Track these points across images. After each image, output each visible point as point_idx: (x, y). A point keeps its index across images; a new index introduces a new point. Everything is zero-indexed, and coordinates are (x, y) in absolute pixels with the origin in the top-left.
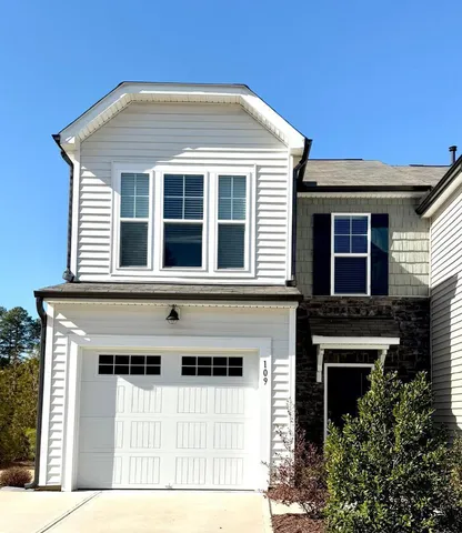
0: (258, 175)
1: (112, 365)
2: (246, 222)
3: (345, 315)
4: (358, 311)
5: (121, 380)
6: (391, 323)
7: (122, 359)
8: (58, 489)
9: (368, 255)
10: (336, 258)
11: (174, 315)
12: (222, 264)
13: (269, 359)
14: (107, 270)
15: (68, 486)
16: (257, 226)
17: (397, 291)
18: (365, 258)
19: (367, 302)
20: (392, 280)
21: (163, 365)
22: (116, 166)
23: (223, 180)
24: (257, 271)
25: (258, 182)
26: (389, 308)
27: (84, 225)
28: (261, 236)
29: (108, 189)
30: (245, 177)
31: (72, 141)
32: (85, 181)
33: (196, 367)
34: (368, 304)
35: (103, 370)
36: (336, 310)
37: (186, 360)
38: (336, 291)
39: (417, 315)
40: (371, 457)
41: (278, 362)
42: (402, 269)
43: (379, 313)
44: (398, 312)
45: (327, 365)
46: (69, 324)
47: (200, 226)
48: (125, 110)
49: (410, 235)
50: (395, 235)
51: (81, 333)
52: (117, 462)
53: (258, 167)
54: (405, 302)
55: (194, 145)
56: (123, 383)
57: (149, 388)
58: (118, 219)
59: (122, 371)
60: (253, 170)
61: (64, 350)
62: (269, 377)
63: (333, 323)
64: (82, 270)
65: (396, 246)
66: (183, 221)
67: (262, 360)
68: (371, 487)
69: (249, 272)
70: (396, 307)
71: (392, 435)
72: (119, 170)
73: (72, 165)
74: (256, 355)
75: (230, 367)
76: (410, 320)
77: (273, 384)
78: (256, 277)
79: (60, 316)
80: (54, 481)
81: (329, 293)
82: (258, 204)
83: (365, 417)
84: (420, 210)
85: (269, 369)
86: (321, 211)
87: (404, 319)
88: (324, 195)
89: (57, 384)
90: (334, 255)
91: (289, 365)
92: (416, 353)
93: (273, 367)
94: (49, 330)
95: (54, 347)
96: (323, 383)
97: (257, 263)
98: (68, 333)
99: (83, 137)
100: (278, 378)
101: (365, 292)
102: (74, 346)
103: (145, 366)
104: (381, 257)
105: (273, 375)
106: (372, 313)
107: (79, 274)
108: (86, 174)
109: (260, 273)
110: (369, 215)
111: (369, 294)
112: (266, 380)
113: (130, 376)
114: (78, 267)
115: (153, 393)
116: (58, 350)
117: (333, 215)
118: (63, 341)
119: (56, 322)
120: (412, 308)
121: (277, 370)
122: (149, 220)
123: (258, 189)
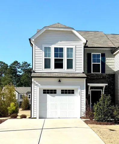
0: (76, 48)
1: (46, 92)
2: (73, 58)
3: (95, 78)
4: (98, 77)
5: (48, 95)
6: (106, 80)
7: (48, 90)
8: (36, 118)
9: (100, 63)
10: (93, 64)
11: (60, 81)
12: (68, 68)
13: (80, 90)
14: (41, 69)
15: (38, 117)
16: (76, 59)
17: (107, 72)
18: (100, 64)
19: (100, 75)
20: (106, 69)
21: (57, 92)
22: (43, 45)
23: (68, 49)
24: (76, 69)
25: (76, 49)
26: (105, 76)
27: (36, 59)
28: (77, 62)
29: (41, 51)
30: (73, 48)
31: (33, 40)
32: (36, 49)
33: (64, 92)
34: (101, 75)
35: (44, 93)
36: (93, 77)
37: (62, 90)
38: (93, 72)
39: (112, 78)
40: (101, 108)
41: (82, 91)
42: (108, 67)
43: (103, 77)
44: (107, 77)
45: (91, 90)
46: (37, 83)
47: (63, 59)
48: (45, 32)
49: (110, 59)
50: (107, 59)
51: (39, 85)
52: (48, 112)
53: (76, 46)
54: (109, 75)
55: (61, 41)
56: (48, 96)
57: (54, 96)
58: (44, 58)
59: (48, 93)
60: (75, 46)
61: (36, 88)
62: (80, 94)
63: (92, 80)
64: (36, 69)
65: (107, 61)
66: (59, 58)
67: (78, 90)
68: (101, 112)
69: (74, 70)
70: (107, 76)
71: (105, 105)
72: (44, 46)
73: (33, 45)
74: (77, 89)
75: (72, 92)
76: (110, 79)
77: (81, 95)
78: (76, 71)
79: (35, 81)
80: (35, 117)
81: (91, 72)
82: (76, 54)
83: (100, 102)
84: (112, 53)
85: (80, 92)
86: (89, 52)
87: (109, 79)
88: (89, 49)
89: (35, 96)
90: (92, 63)
91: (84, 91)
92: (112, 87)
93: (81, 92)
94: (33, 84)
95: (34, 88)
96: (90, 94)
97: (76, 68)
98: (37, 85)
99: (35, 38)
100: (82, 94)
101: (100, 72)
102: (38, 88)
103: (53, 92)
104: (103, 64)
105: (81, 94)
106: (101, 77)
107: (35, 70)
108: (36, 47)
109: (76, 70)
110: (100, 54)
111: (101, 73)
112: (79, 95)
113: (50, 94)
114: (35, 69)
115: (55, 98)
116: (35, 89)
117: (92, 53)
118: (36, 87)
119: (34, 82)
120: (111, 76)
121: (82, 92)
122: (51, 58)
123: (76, 51)
